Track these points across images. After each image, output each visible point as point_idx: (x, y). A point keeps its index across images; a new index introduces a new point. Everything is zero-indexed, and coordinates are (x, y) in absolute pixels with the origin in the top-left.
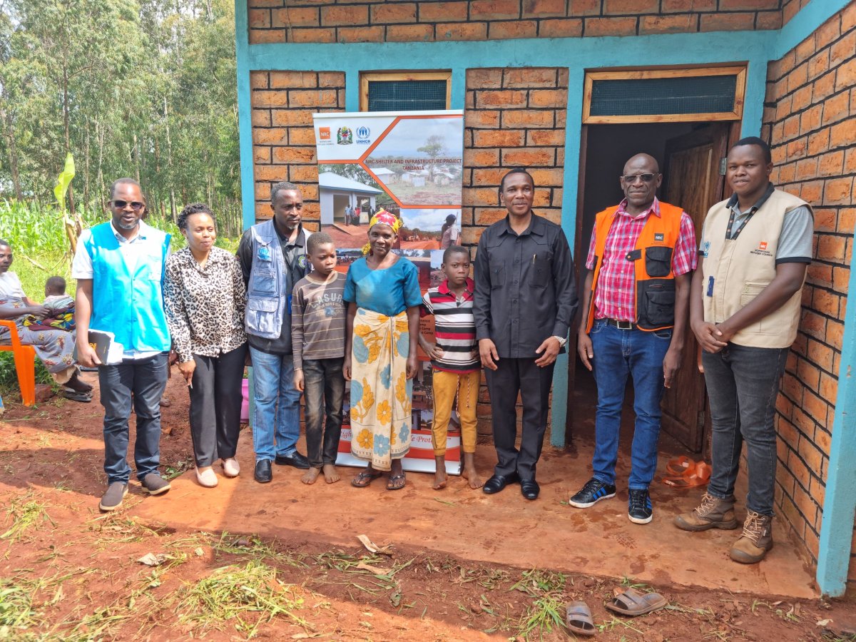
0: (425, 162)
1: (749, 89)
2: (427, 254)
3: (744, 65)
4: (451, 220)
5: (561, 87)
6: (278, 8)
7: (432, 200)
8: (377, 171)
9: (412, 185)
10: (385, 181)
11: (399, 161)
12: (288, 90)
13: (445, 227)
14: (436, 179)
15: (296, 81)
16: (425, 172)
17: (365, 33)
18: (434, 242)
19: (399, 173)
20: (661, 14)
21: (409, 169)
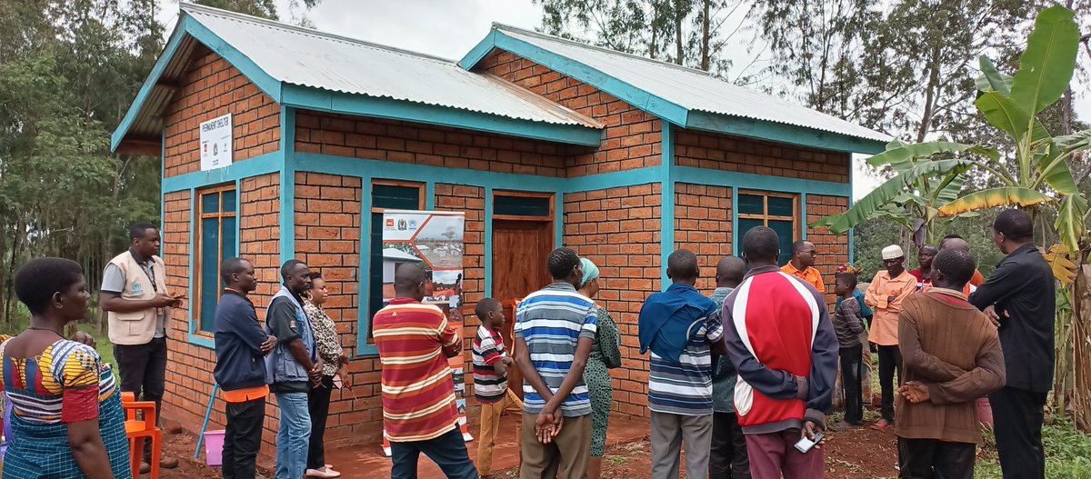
0: (445, 241)
1: (557, 207)
2: (447, 299)
3: (553, 193)
4: (460, 276)
5: (481, 198)
6: (315, 129)
7: (449, 265)
8: (419, 247)
9: (439, 256)
10: (424, 253)
11: (432, 241)
12: (320, 186)
13: (458, 281)
14: (452, 252)
15: (327, 181)
16: (446, 248)
17: (374, 153)
18: (451, 290)
19: (432, 249)
20: (521, 164)
21: (437, 246)
